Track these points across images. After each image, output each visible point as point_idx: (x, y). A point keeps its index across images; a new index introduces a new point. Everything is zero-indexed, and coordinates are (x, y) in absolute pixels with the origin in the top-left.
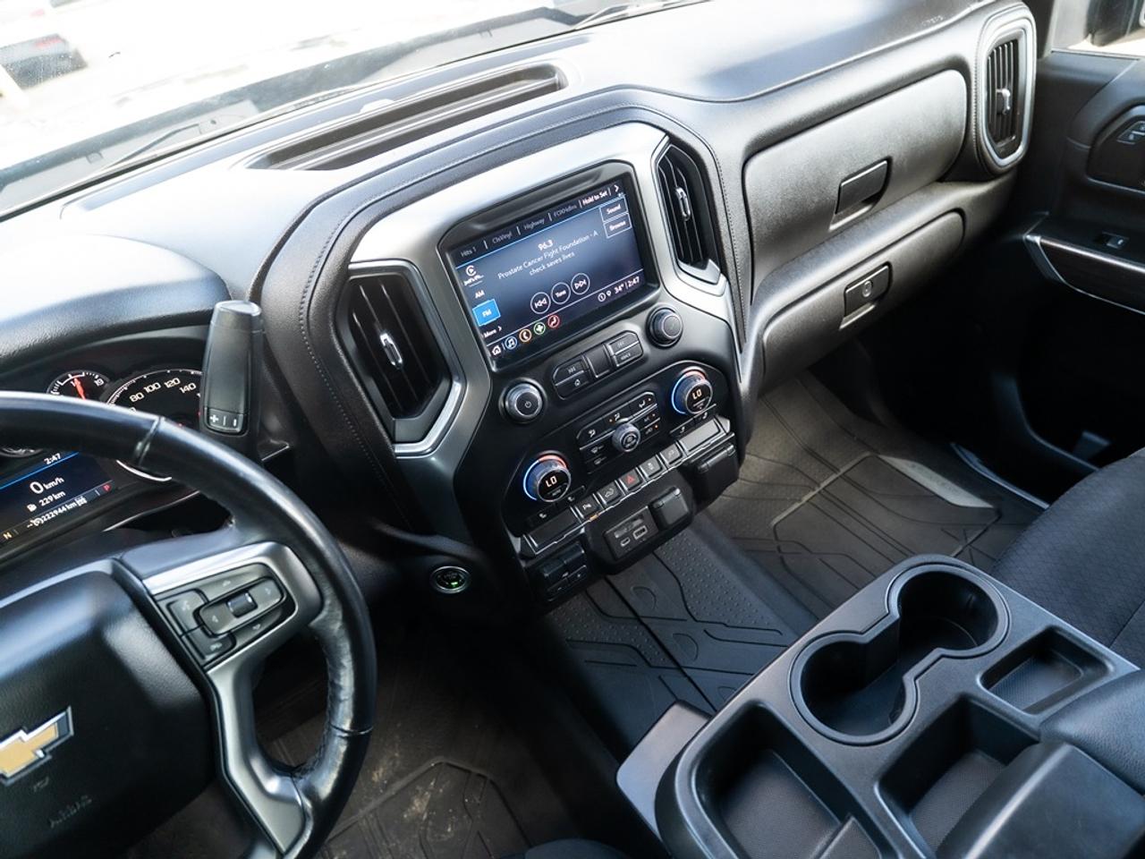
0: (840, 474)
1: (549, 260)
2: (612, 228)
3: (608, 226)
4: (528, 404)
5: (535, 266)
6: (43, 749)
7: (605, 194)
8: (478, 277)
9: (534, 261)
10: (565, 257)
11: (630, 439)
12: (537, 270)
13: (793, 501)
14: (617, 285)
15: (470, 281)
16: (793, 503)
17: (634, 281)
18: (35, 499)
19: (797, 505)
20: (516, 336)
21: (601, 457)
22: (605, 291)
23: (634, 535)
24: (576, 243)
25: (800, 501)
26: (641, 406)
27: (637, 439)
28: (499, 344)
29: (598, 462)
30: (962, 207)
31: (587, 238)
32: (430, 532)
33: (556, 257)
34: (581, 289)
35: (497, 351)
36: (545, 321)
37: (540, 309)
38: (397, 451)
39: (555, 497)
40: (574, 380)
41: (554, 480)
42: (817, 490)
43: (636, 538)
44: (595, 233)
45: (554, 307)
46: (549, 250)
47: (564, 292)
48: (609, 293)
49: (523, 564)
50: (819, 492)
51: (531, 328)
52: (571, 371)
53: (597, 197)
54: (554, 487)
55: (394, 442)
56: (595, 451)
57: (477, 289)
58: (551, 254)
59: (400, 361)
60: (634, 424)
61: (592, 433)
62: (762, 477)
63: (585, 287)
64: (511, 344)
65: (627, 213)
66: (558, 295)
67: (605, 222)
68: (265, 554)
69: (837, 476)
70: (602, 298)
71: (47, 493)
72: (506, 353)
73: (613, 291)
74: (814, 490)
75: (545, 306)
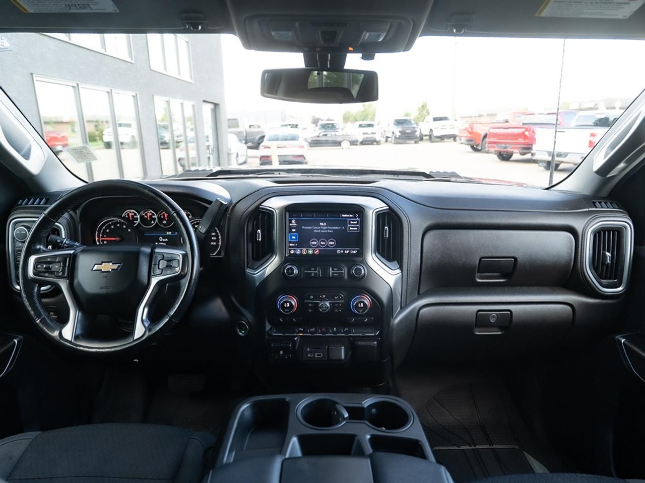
0: (491, 447)
1: (322, 229)
2: (351, 228)
3: (349, 227)
4: (290, 271)
5: (317, 230)
6: (112, 270)
7: (352, 216)
8: (295, 224)
9: (317, 228)
10: (329, 231)
11: (324, 307)
12: (317, 231)
13: (455, 445)
14: (347, 250)
15: (292, 224)
16: (454, 446)
17: (354, 252)
18: (159, 242)
19: (455, 448)
20: (301, 250)
21: (312, 309)
22: (341, 250)
23: (316, 355)
24: (334, 228)
25: (459, 447)
26: (336, 298)
27: (327, 308)
28: (294, 250)
29: (310, 311)
30: (574, 305)
31: (340, 228)
32: (244, 307)
33: (325, 229)
34: (331, 245)
35: (292, 252)
36: (314, 250)
37: (313, 245)
38: (247, 271)
39: (286, 312)
40: (312, 273)
41: (288, 305)
42: (473, 447)
43: (316, 356)
44: (344, 228)
45: (318, 247)
46: (324, 226)
47: (324, 243)
48: (342, 251)
49: (267, 337)
50: (473, 449)
51: (307, 250)
52: (312, 269)
53: (348, 216)
54: (287, 308)
55: (247, 267)
56: (310, 305)
57: (294, 228)
58: (324, 228)
59: (260, 240)
60: (330, 303)
61: (312, 297)
62: (447, 425)
63: (333, 245)
64: (298, 252)
65: (358, 225)
66: (322, 243)
67: (349, 225)
68: (182, 254)
69: (490, 447)
70: (338, 252)
71: (162, 242)
72: (295, 255)
73: (344, 252)
74: (471, 446)
75: (315, 245)
